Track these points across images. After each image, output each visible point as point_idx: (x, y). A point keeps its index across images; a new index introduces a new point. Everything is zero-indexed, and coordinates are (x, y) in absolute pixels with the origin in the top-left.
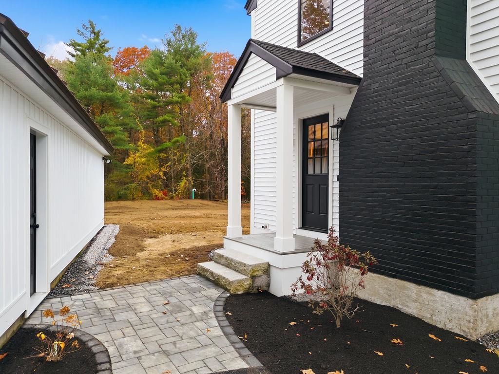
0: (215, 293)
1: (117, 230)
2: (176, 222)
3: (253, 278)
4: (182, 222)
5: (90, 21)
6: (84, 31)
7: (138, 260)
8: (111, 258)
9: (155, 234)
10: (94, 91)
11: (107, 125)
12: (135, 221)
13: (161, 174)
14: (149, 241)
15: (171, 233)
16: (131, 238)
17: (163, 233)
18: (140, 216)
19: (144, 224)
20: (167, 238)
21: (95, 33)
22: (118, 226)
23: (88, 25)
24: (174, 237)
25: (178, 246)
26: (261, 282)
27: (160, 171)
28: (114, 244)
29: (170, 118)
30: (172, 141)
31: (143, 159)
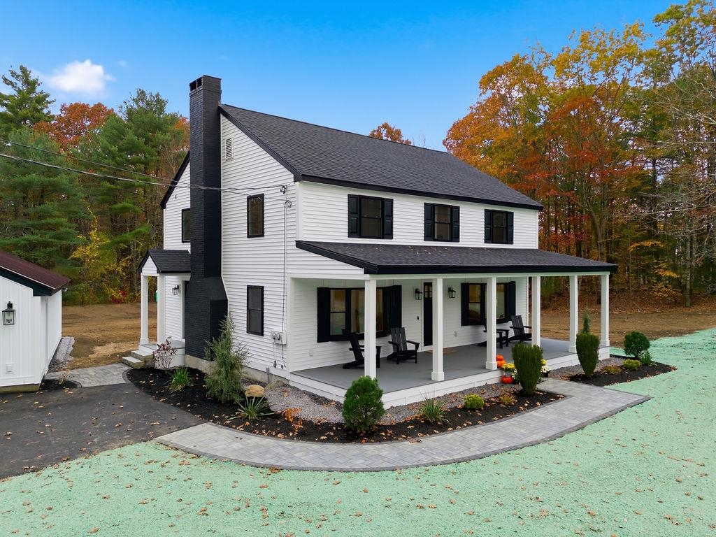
0: (127, 368)
1: (73, 341)
2: (123, 333)
3: (145, 362)
4: (128, 333)
5: (21, 68)
6: (13, 80)
7: (89, 359)
8: (72, 358)
9: (103, 343)
10: (33, 177)
11: (51, 216)
12: (87, 334)
13: (120, 269)
14: (98, 348)
15: (116, 342)
16: (85, 346)
17: (109, 342)
18: (91, 328)
19: (95, 336)
20: (112, 345)
21: (28, 84)
22: (73, 338)
23: (19, 72)
24: (115, 345)
25: (118, 350)
26: (149, 364)
27: (118, 266)
28: (73, 351)
29: (131, 205)
30: (134, 232)
31: (96, 254)
